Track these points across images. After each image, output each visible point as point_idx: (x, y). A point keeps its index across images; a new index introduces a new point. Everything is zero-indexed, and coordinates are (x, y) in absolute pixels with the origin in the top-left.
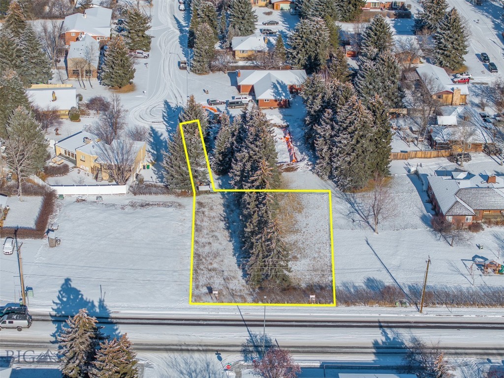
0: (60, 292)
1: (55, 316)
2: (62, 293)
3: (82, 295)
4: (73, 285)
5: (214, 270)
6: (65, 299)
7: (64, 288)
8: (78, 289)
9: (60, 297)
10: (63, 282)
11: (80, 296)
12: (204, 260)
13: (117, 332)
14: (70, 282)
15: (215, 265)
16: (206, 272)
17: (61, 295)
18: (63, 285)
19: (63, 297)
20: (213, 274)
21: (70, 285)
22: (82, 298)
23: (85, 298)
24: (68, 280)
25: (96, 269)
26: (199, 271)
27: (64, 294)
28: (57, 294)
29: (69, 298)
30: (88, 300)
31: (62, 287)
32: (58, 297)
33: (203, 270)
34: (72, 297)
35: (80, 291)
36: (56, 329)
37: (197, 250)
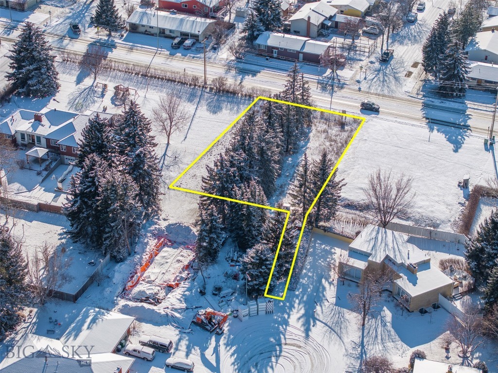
0: (463, 143)
1: (467, 130)
2: (462, 142)
3: (445, 137)
4: (452, 146)
5: (331, 140)
6: (460, 137)
7: (459, 145)
8: (448, 142)
9: (463, 139)
10: (459, 150)
11: (447, 137)
12: (335, 149)
13: (424, 112)
14: (454, 149)
15: (328, 144)
16: (339, 141)
17: (462, 141)
18: (460, 148)
19: (461, 139)
20: (334, 138)
21: (454, 147)
22: (446, 135)
23: (444, 135)
24: (456, 151)
25: (429, 154)
26: (344, 142)
27: (460, 140)
28: (465, 142)
29: (456, 137)
30: (442, 133)
31: (461, 146)
32: (464, 139)
33: (340, 142)
34: (454, 138)
35: (447, 140)
36: (468, 121)
37: (336, 159)
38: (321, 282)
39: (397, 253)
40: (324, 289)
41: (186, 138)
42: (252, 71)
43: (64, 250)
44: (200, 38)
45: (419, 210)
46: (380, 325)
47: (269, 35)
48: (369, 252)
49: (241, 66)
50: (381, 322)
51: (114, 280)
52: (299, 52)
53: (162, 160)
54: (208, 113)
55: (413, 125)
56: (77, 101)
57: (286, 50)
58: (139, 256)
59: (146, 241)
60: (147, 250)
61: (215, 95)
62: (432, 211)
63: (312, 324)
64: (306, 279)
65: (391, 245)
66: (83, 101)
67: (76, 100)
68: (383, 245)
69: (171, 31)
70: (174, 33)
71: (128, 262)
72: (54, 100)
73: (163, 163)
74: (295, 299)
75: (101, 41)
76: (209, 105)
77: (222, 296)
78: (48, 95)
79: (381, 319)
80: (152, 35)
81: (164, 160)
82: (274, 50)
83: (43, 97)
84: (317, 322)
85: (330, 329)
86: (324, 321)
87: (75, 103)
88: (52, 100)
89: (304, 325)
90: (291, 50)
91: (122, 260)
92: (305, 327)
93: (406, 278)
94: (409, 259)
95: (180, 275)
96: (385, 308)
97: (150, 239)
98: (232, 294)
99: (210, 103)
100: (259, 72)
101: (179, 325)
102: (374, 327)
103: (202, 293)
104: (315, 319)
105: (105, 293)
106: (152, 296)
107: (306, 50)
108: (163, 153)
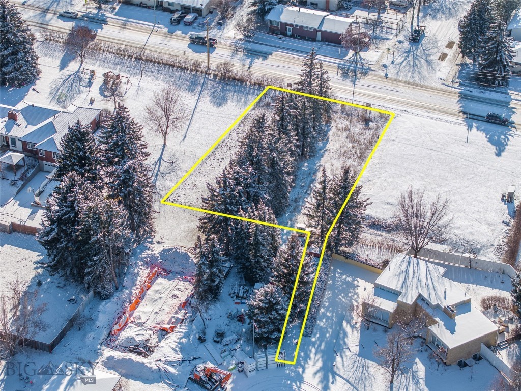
0: (507, 144)
1: (512, 127)
2: (505, 143)
3: (486, 137)
4: (493, 149)
5: (354, 141)
6: (503, 137)
7: (502, 147)
8: (489, 144)
9: (506, 140)
10: (503, 154)
11: (488, 137)
12: (358, 152)
13: (461, 105)
14: (496, 152)
15: (350, 145)
16: (362, 141)
17: (505, 141)
18: (503, 150)
19: (504, 139)
20: (356, 137)
21: (496, 149)
22: (487, 135)
23: (484, 135)
24: (498, 155)
26: (368, 143)
27: (503, 141)
28: (509, 143)
29: (499, 137)
30: (482, 132)
31: (505, 148)
32: (508, 140)
33: (364, 143)
34: (496, 137)
35: (488, 141)
36: (512, 116)
37: (360, 164)
38: (341, 325)
39: (432, 291)
40: (345, 334)
41: (185, 137)
42: (262, 53)
43: (39, 284)
44: (204, 13)
45: (457, 232)
46: (411, 382)
47: (283, 10)
48: (398, 289)
49: (250, 46)
50: (413, 379)
51: (98, 323)
52: (316, 31)
53: (157, 166)
54: (211, 106)
55: (448, 122)
56: (60, 91)
57: (301, 27)
58: (127, 291)
59: (136, 271)
60: (138, 282)
61: (219, 84)
62: (472, 233)
63: (331, 380)
64: (324, 320)
65: (424, 281)
66: (67, 91)
67: (59, 89)
68: (415, 280)
69: (170, 4)
70: (173, 6)
71: (114, 299)
72: (34, 89)
73: (159, 170)
74: (311, 347)
75: (90, 15)
76: (212, 95)
77: (224, 343)
78: (26, 83)
79: (413, 375)
80: (149, 7)
81: (159, 166)
82: (288, 27)
83: (20, 85)
84: (337, 378)
85: (352, 387)
86: (345, 377)
87: (58, 93)
88: (31, 90)
89: (321, 382)
90: (307, 27)
91: (107, 297)
92: (323, 385)
93: (443, 323)
94: (445, 299)
95: (176, 316)
96: (417, 360)
97: (141, 269)
98: (237, 341)
99: (213, 93)
100: (271, 54)
101: (174, 382)
102: (404, 384)
103: (202, 340)
104: (334, 374)
105: (87, 340)
106: (143, 343)
107: (324, 28)
108: (159, 156)
